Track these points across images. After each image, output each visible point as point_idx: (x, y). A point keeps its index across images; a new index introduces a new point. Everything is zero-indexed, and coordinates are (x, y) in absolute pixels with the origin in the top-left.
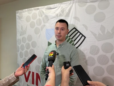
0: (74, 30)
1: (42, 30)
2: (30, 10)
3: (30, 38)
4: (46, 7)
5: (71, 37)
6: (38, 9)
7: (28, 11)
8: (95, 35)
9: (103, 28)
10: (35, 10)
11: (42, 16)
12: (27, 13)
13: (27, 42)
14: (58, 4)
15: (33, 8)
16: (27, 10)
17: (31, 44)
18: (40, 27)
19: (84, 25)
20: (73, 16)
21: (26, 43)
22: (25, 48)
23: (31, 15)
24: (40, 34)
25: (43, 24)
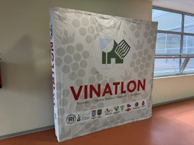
0: (124, 42)
1: (95, 39)
2: (79, 13)
3: (80, 47)
4: (99, 15)
5: (121, 47)
6: (90, 15)
7: (76, 13)
8: (135, 46)
9: (138, 42)
10: (85, 14)
11: (94, 24)
12: (73, 14)
13: (76, 52)
14: (110, 16)
15: (83, 12)
16: (74, 10)
17: (81, 55)
18: (92, 36)
19: (129, 39)
20: (123, 31)
21: (74, 54)
22: (73, 60)
23: (80, 19)
24: (93, 43)
25: (96, 32)
